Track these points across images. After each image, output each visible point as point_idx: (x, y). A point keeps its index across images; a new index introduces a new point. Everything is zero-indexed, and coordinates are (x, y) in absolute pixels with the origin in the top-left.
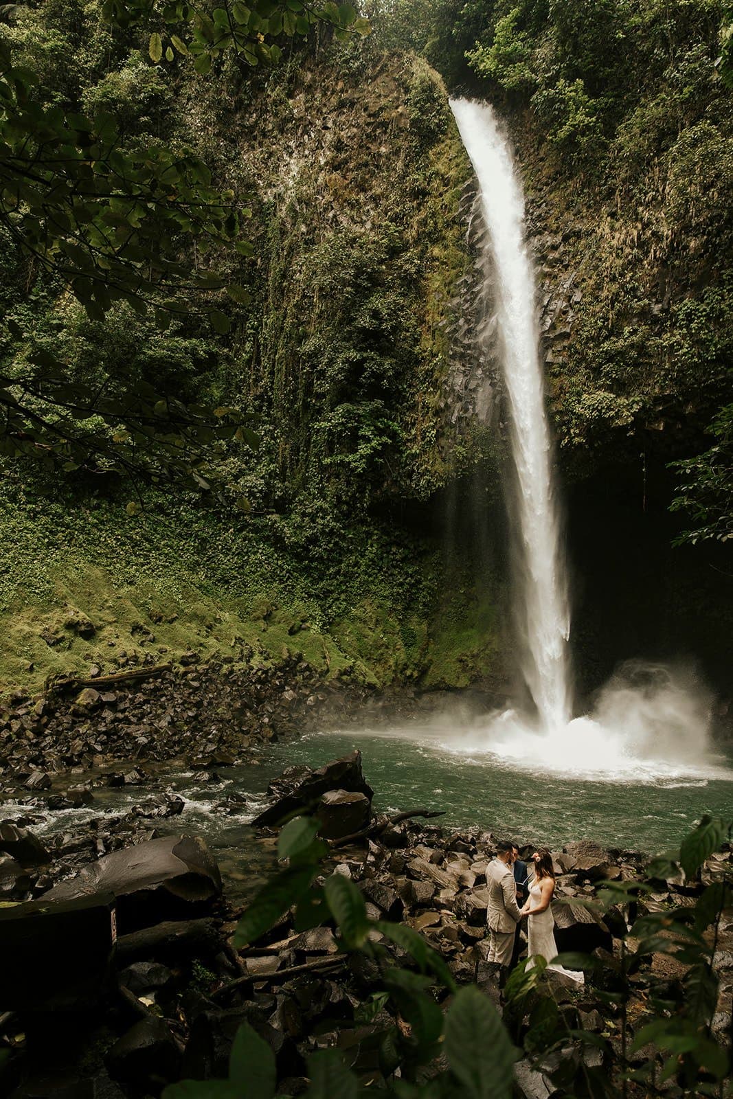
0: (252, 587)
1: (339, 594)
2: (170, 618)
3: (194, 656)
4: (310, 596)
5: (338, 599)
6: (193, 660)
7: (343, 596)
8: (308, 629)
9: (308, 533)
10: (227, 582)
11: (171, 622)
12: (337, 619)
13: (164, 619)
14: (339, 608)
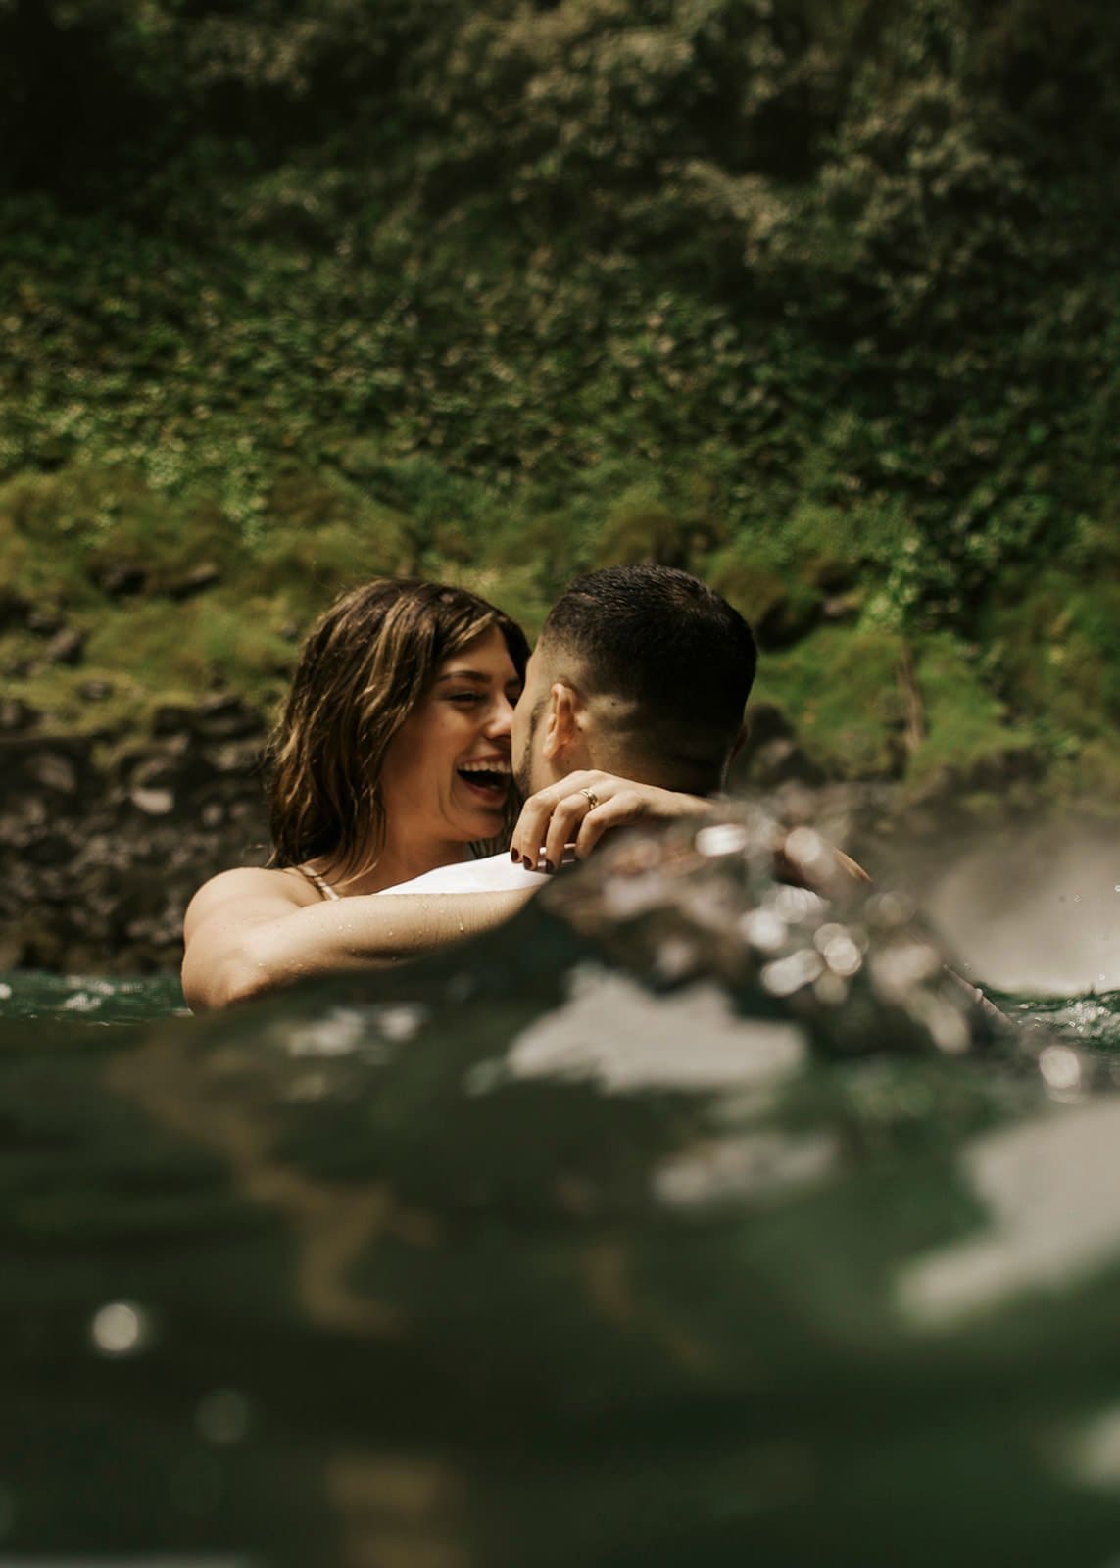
0: (602, 465)
1: (1024, 466)
2: (176, 580)
3: (232, 708)
4: (874, 479)
5: (1015, 489)
6: (226, 726)
7: (1036, 476)
8: (851, 617)
9: (875, 217)
10: (512, 462)
11: (184, 593)
12: (1010, 575)
13: (151, 584)
14: (1018, 525)
